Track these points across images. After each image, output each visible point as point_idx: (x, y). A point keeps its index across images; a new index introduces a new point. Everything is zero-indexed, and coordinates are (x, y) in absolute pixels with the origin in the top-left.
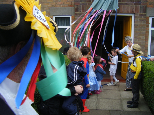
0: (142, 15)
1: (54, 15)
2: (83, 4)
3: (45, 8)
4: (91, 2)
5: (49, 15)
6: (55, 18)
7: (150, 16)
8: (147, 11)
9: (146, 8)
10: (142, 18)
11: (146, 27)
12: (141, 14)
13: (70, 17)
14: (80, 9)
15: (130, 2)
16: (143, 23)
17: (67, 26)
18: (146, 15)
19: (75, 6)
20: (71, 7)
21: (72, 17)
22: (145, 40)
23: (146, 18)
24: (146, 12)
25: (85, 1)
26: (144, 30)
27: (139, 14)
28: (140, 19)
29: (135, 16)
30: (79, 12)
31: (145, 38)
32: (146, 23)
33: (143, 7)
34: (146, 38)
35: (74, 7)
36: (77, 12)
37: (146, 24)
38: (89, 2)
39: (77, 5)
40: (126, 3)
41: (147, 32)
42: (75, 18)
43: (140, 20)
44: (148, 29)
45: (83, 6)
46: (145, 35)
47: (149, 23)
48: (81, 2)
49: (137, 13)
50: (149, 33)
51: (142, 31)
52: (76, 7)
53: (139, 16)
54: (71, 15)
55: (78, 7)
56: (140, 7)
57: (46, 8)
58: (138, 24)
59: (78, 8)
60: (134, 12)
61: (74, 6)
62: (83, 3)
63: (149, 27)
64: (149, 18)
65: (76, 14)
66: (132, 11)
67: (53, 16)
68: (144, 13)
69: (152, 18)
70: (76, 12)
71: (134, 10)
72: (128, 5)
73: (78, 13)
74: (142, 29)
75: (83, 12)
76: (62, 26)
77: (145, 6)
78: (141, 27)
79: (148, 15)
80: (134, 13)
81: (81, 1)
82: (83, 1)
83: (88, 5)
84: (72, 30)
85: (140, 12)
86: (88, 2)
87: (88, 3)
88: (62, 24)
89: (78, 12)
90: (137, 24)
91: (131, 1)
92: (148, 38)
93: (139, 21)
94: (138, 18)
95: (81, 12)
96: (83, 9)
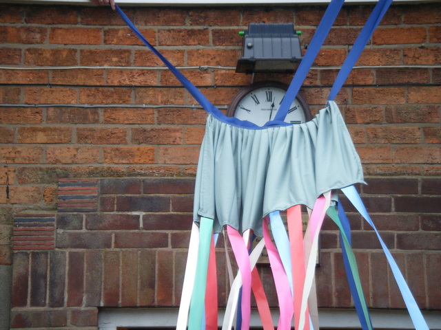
2: (77, 242)
4: (136, 226)
14: (53, 284)
15: (425, 228)
19: (12, 256)
25: (95, 224)
30: (46, 308)
35: (2, 270)
36: (29, 308)
38: (121, 227)
39: (34, 254)
40: (395, 233)
45: (76, 261)
48: (60, 231)
52: (22, 270)
55: (41, 270)
59: (34, 272)
61: (6, 259)
62: (78, 237)
65: (21, 322)
70: (24, 304)
72: (412, 247)
73: (38, 315)
75: (79, 303)
81: (63, 223)
82: (75, 223)
83: (113, 248)
86: (113, 226)
87: (113, 233)
89: (33, 304)
91: (430, 224)
95: (61, 305)
96: (76, 283)
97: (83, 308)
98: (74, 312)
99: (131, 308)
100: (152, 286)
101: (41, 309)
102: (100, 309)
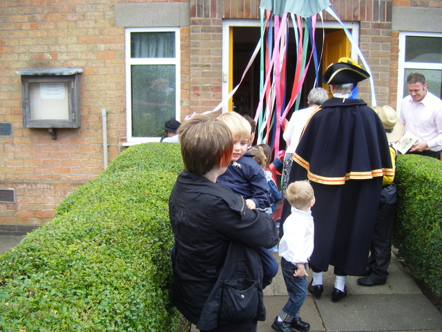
0: (379, 26)
1: (127, 26)
3: (101, 6)
5: (112, 26)
6: (132, 34)
7: (400, 31)
8: (394, 16)
9: (390, 6)
10: (381, 36)
11: (391, 60)
12: (378, 24)
13: (174, 32)
14: (205, 9)
16: (382, 49)
17: (164, 57)
18: (390, 27)
20: (178, 3)
21: (181, 32)
22: (387, 98)
23: (390, 34)
24: (389, 18)
26: (384, 70)
27: (371, 25)
28: (375, 38)
29: (362, 28)
30: (203, 18)
31: (387, 90)
32: (392, 50)
33: (383, 3)
34: (390, 92)
35: (186, 4)
36: (196, 18)
37: (392, 52)
41: (394, 74)
42: (191, 34)
43: (374, 40)
44: (395, 67)
45: (213, 0)
46: (388, 84)
47: (398, 51)
49: (367, 20)
50: (398, 78)
51: (380, 73)
52: (193, 4)
53: (370, 28)
54: (180, 27)
55: (200, 4)
56: (375, 6)
57: (104, 4)
58: (370, 51)
59: (198, 5)
60: (359, 19)
63: (398, 60)
64: (398, 36)
65: (194, 23)
66: (354, 16)
67: (125, 28)
68: (386, 22)
69: (406, 36)
70: (195, 16)
71: (358, 12)
73: (200, 20)
74: (381, 65)
75: (215, 16)
76: (152, 57)
77: (388, 2)
78: (378, 60)
79: (395, 28)
80: (359, 22)
84: (181, 69)
85: (375, 18)
88: (150, 52)
89: (199, 16)
90: (368, 52)
92: (396, 91)
93: (371, 43)
94: (370, 37)
95: (208, 16)
96: (214, 9)
97: (216, 18)
98: (213, 20)
99: (235, 19)
100: (242, 10)
101: (201, 18)
102: (223, 19)
